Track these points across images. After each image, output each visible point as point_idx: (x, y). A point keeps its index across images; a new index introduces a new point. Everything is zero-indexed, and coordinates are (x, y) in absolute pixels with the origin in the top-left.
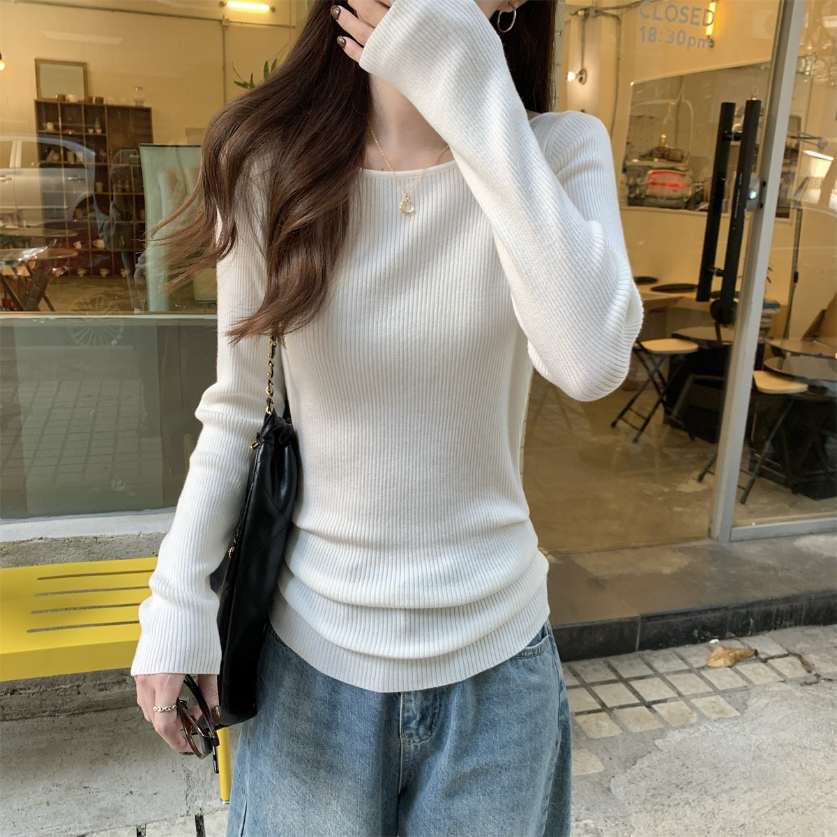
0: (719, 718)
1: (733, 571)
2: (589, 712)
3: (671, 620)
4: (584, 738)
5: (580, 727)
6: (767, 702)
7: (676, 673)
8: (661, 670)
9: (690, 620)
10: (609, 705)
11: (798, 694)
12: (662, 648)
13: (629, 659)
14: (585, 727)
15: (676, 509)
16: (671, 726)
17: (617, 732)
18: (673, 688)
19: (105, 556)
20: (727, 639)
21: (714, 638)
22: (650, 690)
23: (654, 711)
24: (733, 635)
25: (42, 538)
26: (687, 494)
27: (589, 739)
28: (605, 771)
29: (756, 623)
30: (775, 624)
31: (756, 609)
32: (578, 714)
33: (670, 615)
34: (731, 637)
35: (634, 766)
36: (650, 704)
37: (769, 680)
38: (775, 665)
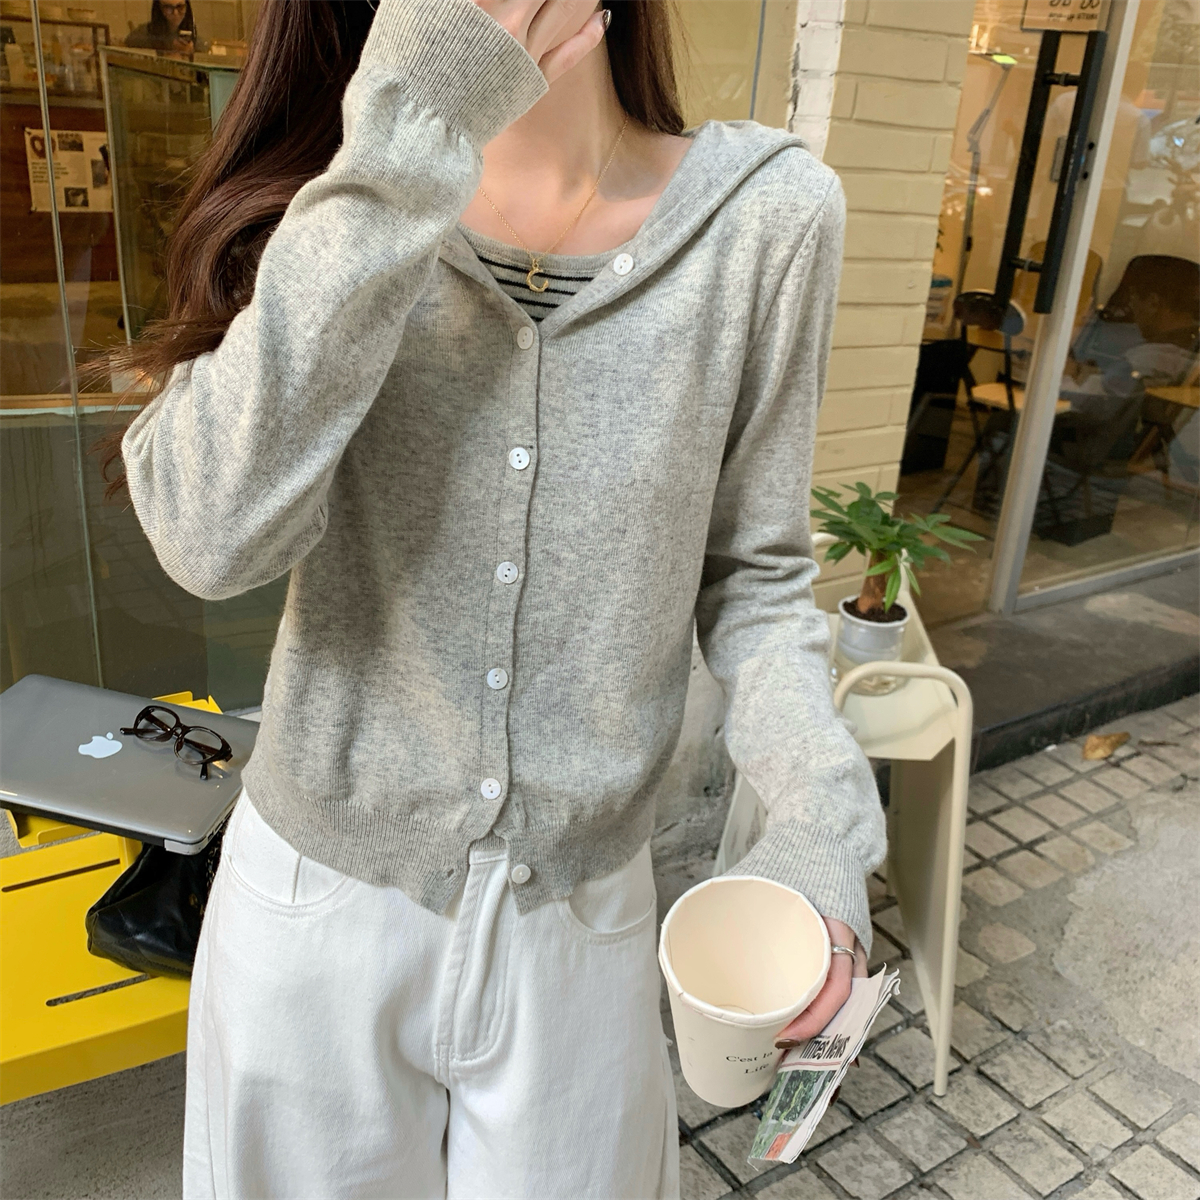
0: (1117, 853)
1: (1043, 655)
3: (1011, 730)
4: (989, 909)
6: (1153, 821)
7: (1033, 797)
9: (1029, 727)
10: (987, 855)
11: (1179, 804)
14: (980, 893)
16: (1072, 872)
17: (1019, 892)
18: (1042, 818)
20: (1064, 742)
21: (1052, 744)
23: (1041, 855)
24: (1068, 736)
27: (995, 908)
28: (1039, 949)
29: (1091, 719)
30: (1109, 716)
31: (1094, 701)
33: (1011, 723)
34: (1066, 740)
35: (1066, 937)
36: (1030, 846)
37: (1137, 790)
38: (1133, 769)
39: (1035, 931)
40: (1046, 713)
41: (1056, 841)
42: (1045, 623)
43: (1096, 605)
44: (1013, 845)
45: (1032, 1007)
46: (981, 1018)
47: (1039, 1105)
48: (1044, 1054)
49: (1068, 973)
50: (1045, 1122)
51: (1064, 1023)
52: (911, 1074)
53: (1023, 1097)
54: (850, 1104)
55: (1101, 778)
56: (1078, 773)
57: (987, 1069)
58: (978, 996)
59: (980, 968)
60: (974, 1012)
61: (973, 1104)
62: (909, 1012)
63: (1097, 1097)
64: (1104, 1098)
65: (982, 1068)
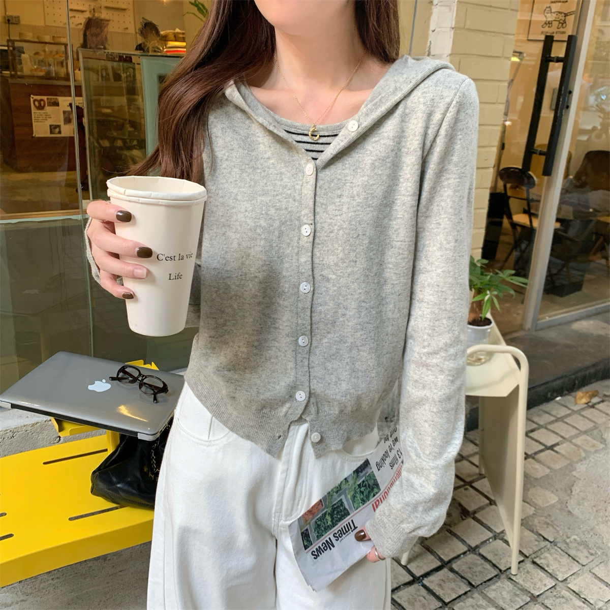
0: (596, 451)
1: (553, 351)
4: (533, 479)
7: (551, 423)
8: (542, 423)
9: (547, 387)
16: (574, 461)
17: (548, 471)
18: (556, 434)
21: (559, 396)
22: (545, 437)
23: (557, 452)
24: (567, 392)
27: (536, 479)
28: (559, 499)
29: (579, 383)
31: (580, 374)
34: (566, 395)
35: (573, 493)
36: (551, 448)
37: (604, 419)
38: (601, 408)
39: (557, 490)
40: (555, 380)
41: (564, 445)
42: (552, 335)
43: (577, 326)
44: (543, 447)
45: (558, 529)
46: (533, 534)
47: (566, 580)
48: (567, 553)
49: (576, 512)
50: (569, 588)
51: (576, 537)
52: (499, 563)
53: (557, 575)
54: (468, 579)
55: (586, 413)
56: (573, 410)
57: (538, 561)
58: (530, 523)
59: (530, 509)
60: (529, 532)
61: (532, 579)
62: (495, 532)
63: (596, 575)
64: (599, 576)
65: (535, 560)
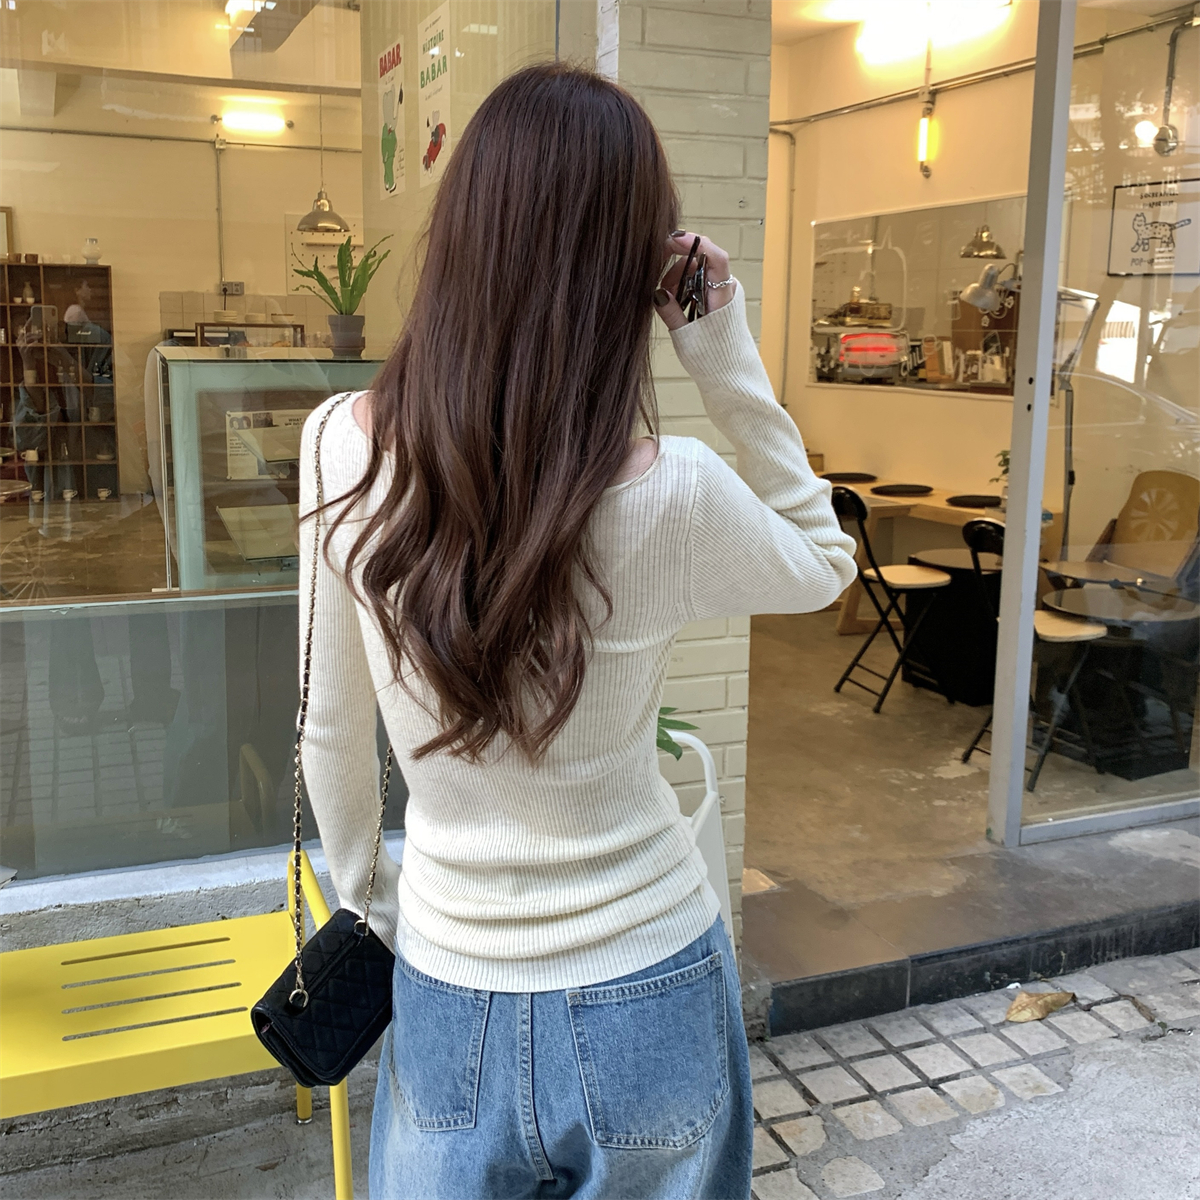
0: (1035, 1098)
1: (1029, 888)
2: (852, 1102)
3: (952, 961)
4: (851, 1141)
5: (843, 1125)
6: (1098, 1069)
7: (967, 1034)
8: (945, 1032)
9: (979, 960)
10: (879, 1090)
11: (1140, 1055)
12: (942, 1000)
13: (898, 1019)
14: (849, 1124)
15: (938, 803)
16: (970, 1114)
17: (895, 1128)
18: (965, 1056)
19: (149, 924)
20: (1031, 981)
21: (1014, 982)
22: (936, 1061)
23: (943, 1094)
24: (1039, 976)
25: (60, 906)
26: (949, 781)
27: (859, 1142)
28: (886, 1187)
29: (1069, 957)
30: (1096, 957)
31: (1068, 938)
32: (836, 1105)
33: (951, 953)
34: (1033, 980)
35: (926, 1178)
36: (935, 1085)
38: (1104, 1014)
40: (998, 946)
42: (1053, 856)
43: (1123, 841)
